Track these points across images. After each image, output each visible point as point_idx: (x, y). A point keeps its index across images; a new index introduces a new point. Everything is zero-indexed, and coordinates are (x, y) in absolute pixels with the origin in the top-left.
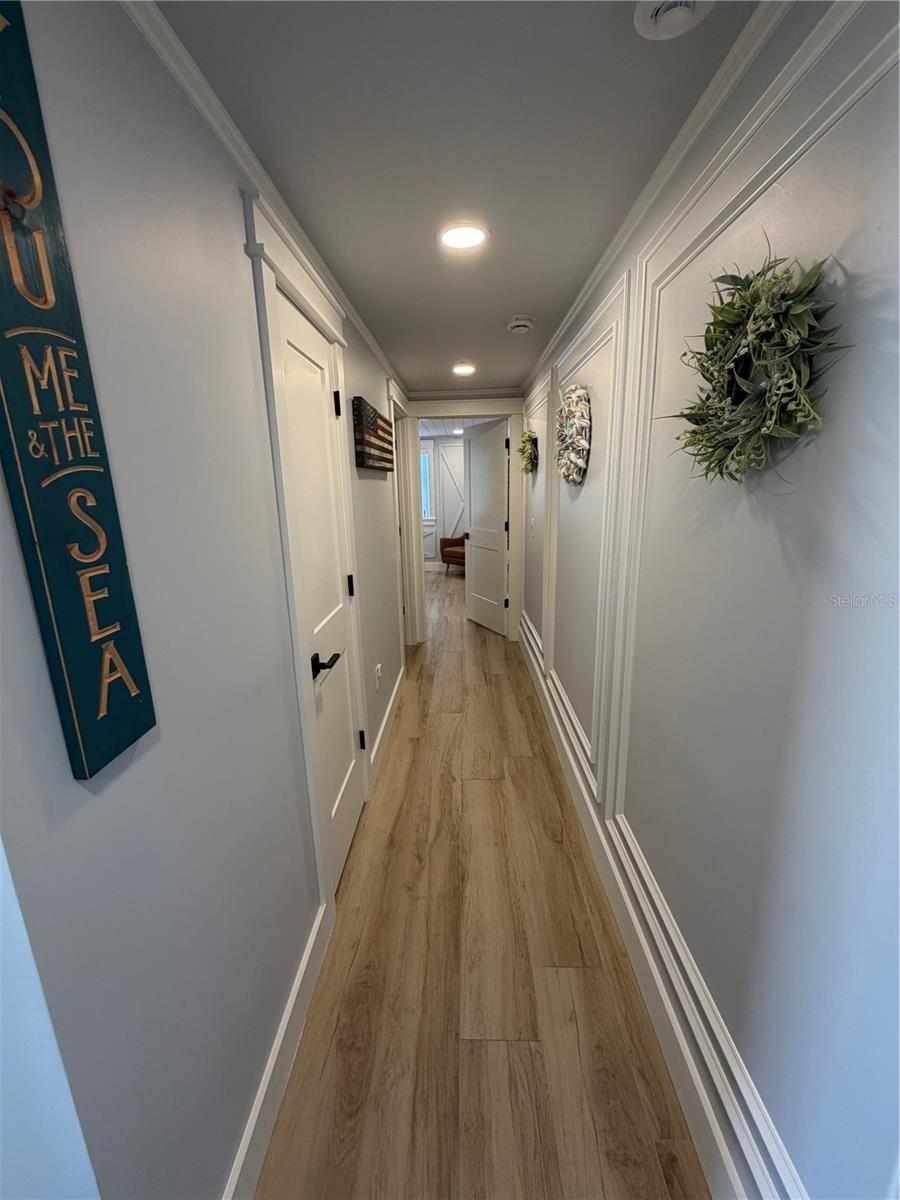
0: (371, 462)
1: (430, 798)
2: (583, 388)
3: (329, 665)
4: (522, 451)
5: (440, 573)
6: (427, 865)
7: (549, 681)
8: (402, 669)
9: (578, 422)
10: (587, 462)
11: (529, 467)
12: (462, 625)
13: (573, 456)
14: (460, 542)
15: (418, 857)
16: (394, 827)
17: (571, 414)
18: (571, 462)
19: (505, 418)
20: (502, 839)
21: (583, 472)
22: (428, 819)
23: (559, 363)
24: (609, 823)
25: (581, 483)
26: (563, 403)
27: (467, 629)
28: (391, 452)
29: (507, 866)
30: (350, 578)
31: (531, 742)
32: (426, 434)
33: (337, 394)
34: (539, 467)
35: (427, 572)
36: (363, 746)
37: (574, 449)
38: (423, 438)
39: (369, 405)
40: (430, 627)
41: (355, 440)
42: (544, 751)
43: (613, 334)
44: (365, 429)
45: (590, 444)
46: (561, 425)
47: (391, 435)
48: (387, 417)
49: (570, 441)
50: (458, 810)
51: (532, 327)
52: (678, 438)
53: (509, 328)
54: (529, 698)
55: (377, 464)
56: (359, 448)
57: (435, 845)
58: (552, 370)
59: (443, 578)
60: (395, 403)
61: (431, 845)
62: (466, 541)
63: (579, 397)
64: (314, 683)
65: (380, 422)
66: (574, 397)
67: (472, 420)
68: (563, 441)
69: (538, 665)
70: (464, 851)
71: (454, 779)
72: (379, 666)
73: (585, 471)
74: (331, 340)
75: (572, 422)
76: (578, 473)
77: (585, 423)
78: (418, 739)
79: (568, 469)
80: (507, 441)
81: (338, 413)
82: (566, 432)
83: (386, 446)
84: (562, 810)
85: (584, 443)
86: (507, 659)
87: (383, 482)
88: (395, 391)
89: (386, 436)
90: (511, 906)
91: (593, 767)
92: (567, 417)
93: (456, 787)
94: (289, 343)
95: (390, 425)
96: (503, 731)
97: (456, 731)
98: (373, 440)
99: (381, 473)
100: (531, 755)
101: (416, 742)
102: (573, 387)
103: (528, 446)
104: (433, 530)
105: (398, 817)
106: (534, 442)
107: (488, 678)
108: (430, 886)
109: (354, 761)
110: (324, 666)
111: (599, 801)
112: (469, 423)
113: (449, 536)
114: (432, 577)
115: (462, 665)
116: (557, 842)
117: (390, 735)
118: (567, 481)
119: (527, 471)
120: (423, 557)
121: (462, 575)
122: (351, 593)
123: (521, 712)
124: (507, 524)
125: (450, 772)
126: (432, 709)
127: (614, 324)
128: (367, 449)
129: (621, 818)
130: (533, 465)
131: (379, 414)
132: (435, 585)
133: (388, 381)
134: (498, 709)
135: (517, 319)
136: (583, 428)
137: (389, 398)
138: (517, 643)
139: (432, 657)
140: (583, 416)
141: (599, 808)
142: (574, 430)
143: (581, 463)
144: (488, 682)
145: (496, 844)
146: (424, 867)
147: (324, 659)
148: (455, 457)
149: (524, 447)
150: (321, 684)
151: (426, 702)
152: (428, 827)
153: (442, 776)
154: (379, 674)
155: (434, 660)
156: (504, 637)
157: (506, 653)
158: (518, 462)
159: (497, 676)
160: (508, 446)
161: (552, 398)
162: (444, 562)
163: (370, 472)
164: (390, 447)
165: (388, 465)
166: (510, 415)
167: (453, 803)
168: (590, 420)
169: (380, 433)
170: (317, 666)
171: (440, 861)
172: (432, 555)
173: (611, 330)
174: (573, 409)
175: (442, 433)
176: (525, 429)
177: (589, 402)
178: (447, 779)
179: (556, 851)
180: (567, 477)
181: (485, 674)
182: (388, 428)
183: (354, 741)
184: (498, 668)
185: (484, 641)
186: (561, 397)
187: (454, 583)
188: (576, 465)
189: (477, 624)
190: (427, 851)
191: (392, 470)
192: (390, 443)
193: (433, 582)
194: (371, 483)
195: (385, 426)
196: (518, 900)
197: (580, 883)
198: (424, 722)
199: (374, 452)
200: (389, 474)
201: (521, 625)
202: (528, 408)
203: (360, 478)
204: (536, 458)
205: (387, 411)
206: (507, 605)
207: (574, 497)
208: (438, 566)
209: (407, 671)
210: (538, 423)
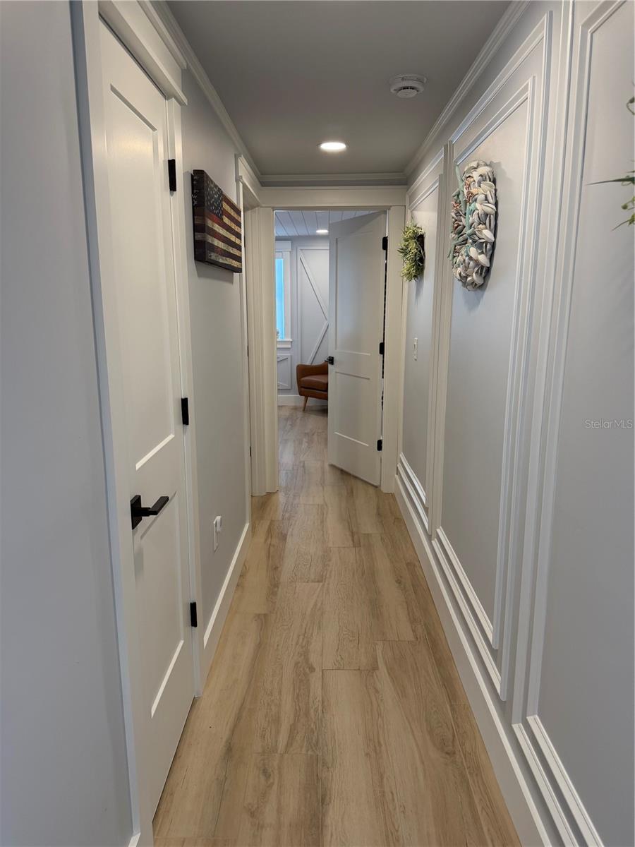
0: (213, 256)
1: (280, 693)
2: (487, 165)
3: (154, 512)
4: (404, 251)
5: (295, 408)
6: (276, 781)
7: (435, 543)
8: (247, 525)
9: (479, 207)
10: (491, 259)
11: (413, 271)
12: (323, 473)
13: (473, 251)
14: (323, 370)
15: (265, 772)
16: (233, 732)
17: (472, 198)
18: (471, 258)
19: (384, 211)
20: (374, 748)
21: (486, 272)
22: (277, 721)
23: (455, 138)
24: (518, 729)
25: (482, 287)
26: (461, 184)
27: (330, 477)
28: (239, 248)
29: (381, 785)
30: (184, 402)
31: (413, 621)
32: (282, 233)
33: (172, 164)
34: (425, 271)
35: (280, 407)
36: (194, 623)
37: (474, 242)
38: (279, 239)
39: (212, 181)
40: (283, 475)
41: (194, 225)
42: (429, 634)
43: (529, 93)
44: (206, 211)
45: (495, 236)
46: (458, 213)
47: (239, 225)
48: (234, 201)
49: (468, 231)
50: (316, 710)
51: (421, 89)
52: (625, 207)
53: (392, 90)
54: (408, 564)
55: (221, 260)
56: (199, 236)
57: (286, 756)
58: (446, 147)
59: (300, 414)
60: (244, 186)
61: (282, 756)
62: (330, 366)
63: (481, 175)
64: (134, 534)
65: (226, 207)
66: (476, 175)
67: (340, 212)
68: (460, 233)
69: (419, 522)
70: (324, 764)
71: (312, 669)
72: (218, 518)
73: (488, 270)
74: (166, 94)
75: (472, 207)
76: (479, 273)
77: (490, 208)
78: (265, 615)
79: (466, 268)
80: (385, 241)
81: (173, 187)
82: (464, 222)
83: (233, 238)
84: (453, 709)
85: (487, 234)
86: (379, 514)
87: (227, 285)
88: (245, 170)
89: (233, 226)
90: (387, 837)
91: (495, 654)
92: (466, 202)
93: (315, 681)
94: (113, 89)
95: (239, 213)
96: (375, 608)
97: (315, 605)
98: (217, 228)
99: (225, 273)
100: (412, 638)
101: (263, 620)
102: (474, 164)
103: (413, 246)
104: (287, 354)
105: (239, 717)
106: (420, 239)
107: (357, 539)
108: (279, 811)
109: (181, 643)
110: (147, 512)
111: (503, 698)
112: (337, 217)
113: (308, 363)
114: (286, 413)
115: (322, 522)
116: (447, 753)
117: (230, 610)
118: (465, 284)
119: (410, 276)
120: (276, 388)
121: (324, 411)
122: (185, 421)
123: (399, 582)
124: (382, 346)
125: (307, 660)
126: (285, 576)
127: (530, 81)
128: (210, 239)
129: (535, 721)
130: (417, 269)
131: (224, 195)
132: (289, 423)
133: (236, 157)
134: (369, 577)
135: (403, 79)
136: (486, 215)
137: (238, 179)
138: (392, 495)
139: (285, 511)
140: (486, 199)
141: (505, 707)
142: (475, 217)
143: (483, 259)
144: (356, 544)
145: (367, 754)
146: (270, 786)
147: (147, 503)
148: (318, 263)
149: (407, 246)
150: (142, 537)
151: (276, 568)
152: (278, 732)
153: (297, 664)
154: (219, 529)
155: (287, 515)
156: (376, 487)
157: (378, 508)
158: (398, 265)
159: (368, 535)
160: (385, 247)
161: (445, 180)
162: (301, 395)
163: (211, 269)
164: (237, 241)
165: (235, 264)
166: (389, 208)
167: (311, 700)
168: (496, 204)
169: (226, 220)
170: (138, 511)
171: (294, 777)
172: (287, 385)
173: (526, 88)
174: (473, 190)
175: (302, 231)
176: (409, 224)
177: (494, 182)
178: (304, 670)
179: (446, 764)
180: (463, 279)
181: (352, 534)
182: (235, 216)
183: (183, 615)
184: (368, 525)
185: (351, 493)
186: (459, 177)
187: (313, 421)
188: (477, 262)
189: (342, 472)
190: (276, 763)
191: (239, 270)
192: (238, 236)
193: (287, 419)
194: (213, 285)
195: (233, 213)
196: (397, 831)
197: (479, 809)
198: (274, 594)
199: (217, 243)
200: (236, 275)
201: (398, 472)
202: (412, 198)
203: (199, 275)
204: (422, 260)
205: (234, 194)
206: (380, 448)
207: (472, 305)
208: (294, 399)
209: (253, 528)
210: (425, 217)
